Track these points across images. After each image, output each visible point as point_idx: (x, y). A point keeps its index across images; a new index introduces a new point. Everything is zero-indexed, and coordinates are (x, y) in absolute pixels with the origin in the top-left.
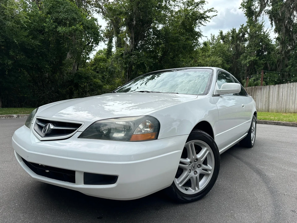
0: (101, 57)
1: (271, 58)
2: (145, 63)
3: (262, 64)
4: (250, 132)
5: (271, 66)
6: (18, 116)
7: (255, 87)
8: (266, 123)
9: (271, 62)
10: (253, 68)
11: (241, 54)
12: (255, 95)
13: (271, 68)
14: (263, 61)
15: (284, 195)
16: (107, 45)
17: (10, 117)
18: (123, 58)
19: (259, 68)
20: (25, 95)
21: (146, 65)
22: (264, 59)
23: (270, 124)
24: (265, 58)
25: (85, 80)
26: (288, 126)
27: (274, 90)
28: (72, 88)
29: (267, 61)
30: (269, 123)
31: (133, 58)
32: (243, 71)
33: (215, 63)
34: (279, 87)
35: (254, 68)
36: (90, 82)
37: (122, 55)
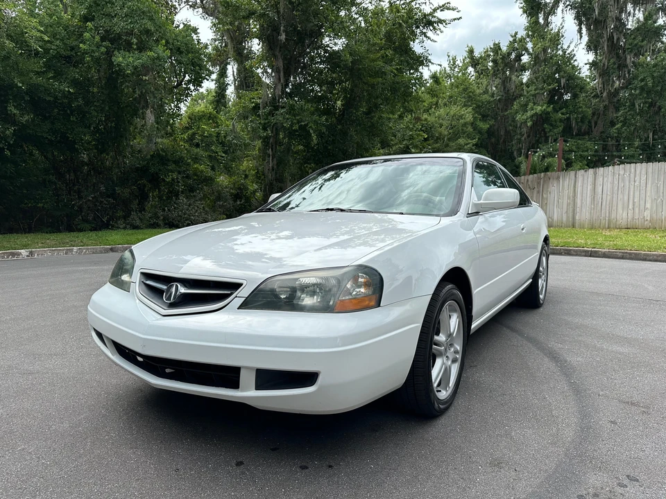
0: (203, 112)
1: (580, 107)
3: (561, 121)
4: (536, 276)
5: (580, 124)
6: (31, 253)
7: (545, 175)
8: (568, 253)
9: (580, 116)
10: (540, 131)
11: (515, 99)
12: (545, 192)
13: (579, 130)
14: (562, 114)
16: (214, 82)
17: (13, 255)
18: (259, 116)
19: (554, 129)
20: (38, 203)
21: (311, 131)
22: (564, 110)
23: (576, 255)
24: (567, 107)
26: (612, 258)
27: (585, 181)
28: (145, 186)
29: (570, 114)
30: (574, 253)
32: (519, 137)
33: (458, 120)
34: (595, 174)
35: (544, 130)
36: (184, 171)
37: (257, 107)
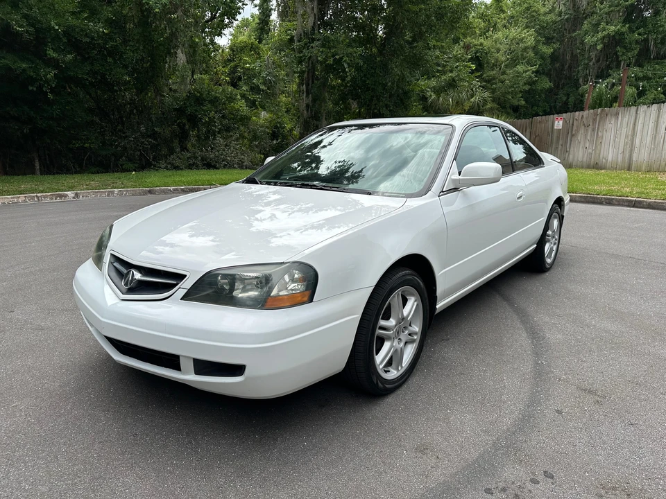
0: (245, 42)
1: (661, 26)
2: (345, 61)
3: (637, 42)
4: (542, 241)
5: (659, 46)
6: (77, 195)
7: (602, 111)
8: (609, 202)
9: (660, 36)
10: (612, 50)
11: (586, 18)
12: (600, 129)
13: (658, 54)
14: (639, 34)
15: (560, 380)
16: (257, 8)
17: (61, 196)
18: (293, 50)
19: (628, 52)
20: (84, 144)
21: (346, 66)
22: (641, 30)
23: (619, 205)
24: (645, 26)
25: (209, 106)
26: (658, 209)
27: (647, 118)
28: (184, 125)
29: (648, 34)
30: (616, 203)
31: (316, 50)
32: (586, 62)
33: (518, 43)
34: (659, 110)
35: (616, 53)
36: (221, 110)
37: (291, 40)
